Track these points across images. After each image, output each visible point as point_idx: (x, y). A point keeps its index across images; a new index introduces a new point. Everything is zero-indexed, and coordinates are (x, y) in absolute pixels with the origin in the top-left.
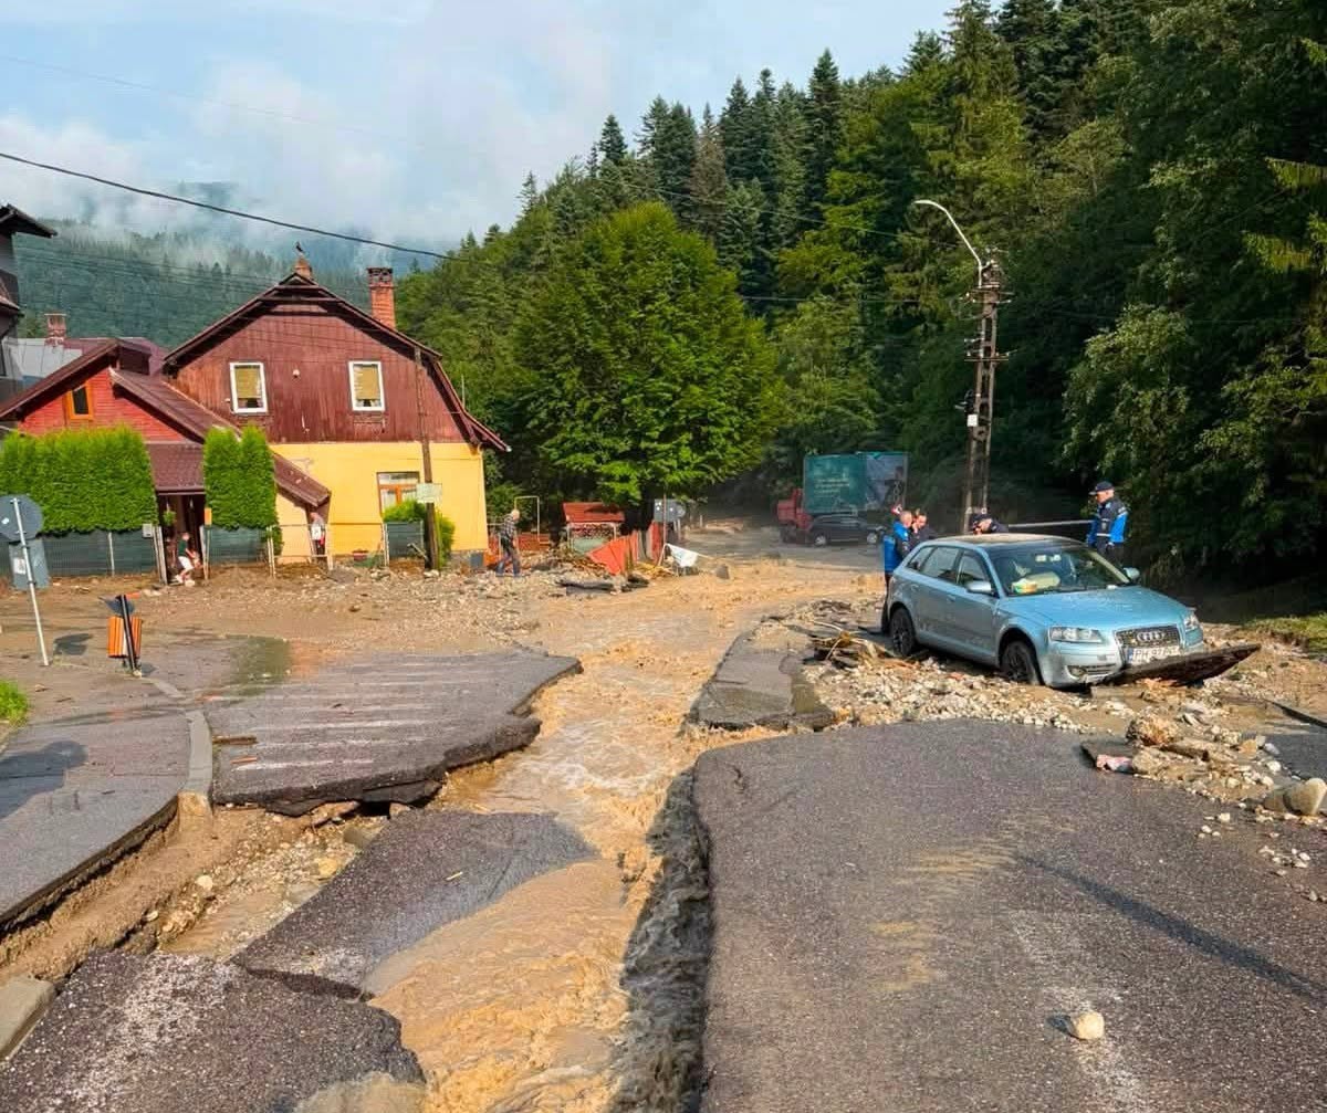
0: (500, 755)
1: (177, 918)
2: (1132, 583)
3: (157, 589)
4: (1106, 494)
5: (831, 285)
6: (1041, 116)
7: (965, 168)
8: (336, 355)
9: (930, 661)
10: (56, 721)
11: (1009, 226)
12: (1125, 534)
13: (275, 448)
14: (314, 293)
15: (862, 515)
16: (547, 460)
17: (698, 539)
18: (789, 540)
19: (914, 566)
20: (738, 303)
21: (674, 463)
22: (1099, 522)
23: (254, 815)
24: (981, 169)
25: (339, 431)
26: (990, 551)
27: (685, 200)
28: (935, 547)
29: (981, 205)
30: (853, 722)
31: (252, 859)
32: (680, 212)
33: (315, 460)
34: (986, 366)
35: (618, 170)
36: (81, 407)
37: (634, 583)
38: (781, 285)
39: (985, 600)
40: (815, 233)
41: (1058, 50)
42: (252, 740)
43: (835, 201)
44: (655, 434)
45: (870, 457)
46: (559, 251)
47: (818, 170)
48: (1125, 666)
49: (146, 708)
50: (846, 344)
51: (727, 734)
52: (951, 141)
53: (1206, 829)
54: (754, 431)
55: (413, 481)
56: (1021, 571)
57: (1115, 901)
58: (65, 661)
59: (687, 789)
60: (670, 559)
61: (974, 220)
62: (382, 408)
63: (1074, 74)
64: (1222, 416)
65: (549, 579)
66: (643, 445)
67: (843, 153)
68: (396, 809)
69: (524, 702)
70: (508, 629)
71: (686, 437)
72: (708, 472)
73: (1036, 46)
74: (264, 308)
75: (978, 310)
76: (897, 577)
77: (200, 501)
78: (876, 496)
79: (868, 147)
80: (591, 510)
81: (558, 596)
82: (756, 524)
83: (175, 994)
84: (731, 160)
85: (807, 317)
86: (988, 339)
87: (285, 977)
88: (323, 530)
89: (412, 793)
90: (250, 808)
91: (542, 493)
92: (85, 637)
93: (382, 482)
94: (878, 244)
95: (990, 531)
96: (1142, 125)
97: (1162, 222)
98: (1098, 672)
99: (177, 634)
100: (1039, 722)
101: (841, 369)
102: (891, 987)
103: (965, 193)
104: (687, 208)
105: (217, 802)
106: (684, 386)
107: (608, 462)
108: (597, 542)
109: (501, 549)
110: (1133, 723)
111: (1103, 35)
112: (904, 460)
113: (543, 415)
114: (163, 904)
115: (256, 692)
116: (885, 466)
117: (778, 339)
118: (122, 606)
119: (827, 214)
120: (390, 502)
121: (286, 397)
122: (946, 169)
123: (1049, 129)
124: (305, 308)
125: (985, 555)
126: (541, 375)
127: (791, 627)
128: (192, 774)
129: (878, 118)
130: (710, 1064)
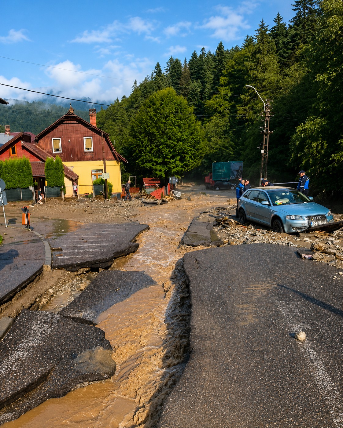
0: (128, 254)
1: (44, 301)
2: (311, 201)
3: (33, 205)
4: (303, 174)
5: (220, 111)
6: (283, 61)
7: (260, 76)
8: (80, 135)
9: (251, 226)
10: (10, 244)
11: (273, 93)
12: (309, 186)
13: (63, 163)
14: (75, 117)
15: (229, 181)
16: (138, 165)
17: (181, 188)
18: (208, 188)
19: (246, 197)
20: (193, 117)
21: (175, 166)
22: (301, 183)
23: (62, 271)
24: (265, 76)
25: (81, 158)
26: (268, 192)
27: (178, 86)
28: (252, 190)
29: (265, 87)
30: (228, 244)
31: (63, 284)
32: (177, 91)
33: (74, 166)
34: (266, 135)
35: (159, 78)
36: (14, 152)
37: (164, 202)
38: (206, 111)
39: (267, 207)
40: (216, 95)
41: (288, 41)
42: (61, 249)
43: (222, 86)
44: (169, 157)
45: (232, 163)
46: (142, 103)
47: (217, 77)
48: (310, 227)
49: (33, 240)
50: (225, 129)
51: (192, 248)
52: (256, 68)
53: (335, 277)
54: (198, 156)
55: (101, 172)
56: (278, 198)
57: (308, 298)
58: (11, 226)
59: (181, 264)
60: (174, 195)
61: (262, 91)
62: (93, 151)
63: (293, 49)
64: (337, 149)
65: (139, 201)
66: (166, 160)
67: (224, 72)
68: (101, 270)
69: (134, 238)
70: (129, 216)
71: (178, 158)
72: (184, 168)
73: (281, 40)
74: (61, 122)
75: (264, 118)
76: (240, 200)
77: (44, 179)
78: (234, 175)
79: (232, 69)
80: (151, 180)
81: (142, 206)
82: (199, 184)
83: (45, 322)
84: (192, 74)
85: (213, 121)
86: (267, 127)
87: (73, 318)
88: (77, 187)
89: (104, 265)
90: (62, 269)
91: (137, 175)
92: (16, 219)
93: (93, 173)
94: (234, 99)
95: (268, 185)
96: (313, 63)
97: (319, 92)
98: (301, 229)
99: (39, 218)
100: (284, 244)
101: (223, 136)
102: (243, 324)
103: (260, 83)
104: (179, 89)
105: (53, 268)
106: (178, 142)
107: (155, 165)
108: (153, 190)
109: (125, 192)
110: (313, 244)
111: (301, 37)
112: (241, 164)
113: (137, 152)
114: (40, 297)
115: (61, 235)
116: (236, 166)
117: (205, 128)
118: (25, 210)
119: (219, 90)
120: (95, 179)
121: (67, 148)
122: (254, 76)
123: (286, 64)
124: (72, 122)
125: (267, 193)
126: (137, 140)
127: (209, 215)
128: (46, 259)
129: (235, 61)
130: (192, 346)
